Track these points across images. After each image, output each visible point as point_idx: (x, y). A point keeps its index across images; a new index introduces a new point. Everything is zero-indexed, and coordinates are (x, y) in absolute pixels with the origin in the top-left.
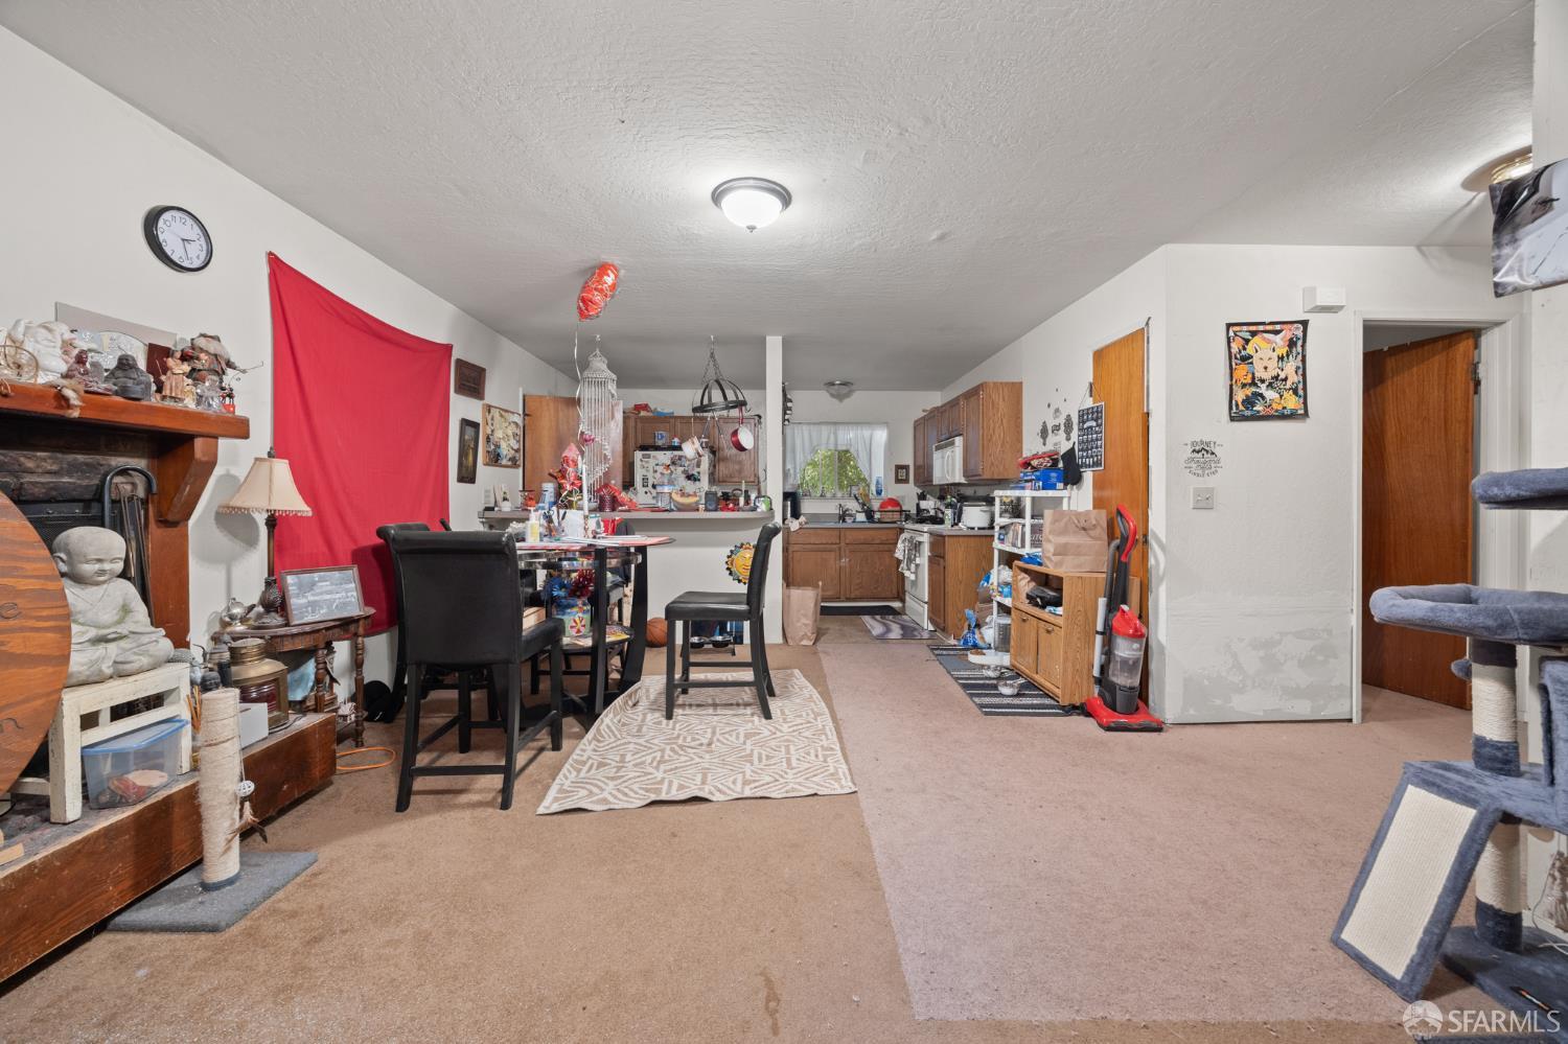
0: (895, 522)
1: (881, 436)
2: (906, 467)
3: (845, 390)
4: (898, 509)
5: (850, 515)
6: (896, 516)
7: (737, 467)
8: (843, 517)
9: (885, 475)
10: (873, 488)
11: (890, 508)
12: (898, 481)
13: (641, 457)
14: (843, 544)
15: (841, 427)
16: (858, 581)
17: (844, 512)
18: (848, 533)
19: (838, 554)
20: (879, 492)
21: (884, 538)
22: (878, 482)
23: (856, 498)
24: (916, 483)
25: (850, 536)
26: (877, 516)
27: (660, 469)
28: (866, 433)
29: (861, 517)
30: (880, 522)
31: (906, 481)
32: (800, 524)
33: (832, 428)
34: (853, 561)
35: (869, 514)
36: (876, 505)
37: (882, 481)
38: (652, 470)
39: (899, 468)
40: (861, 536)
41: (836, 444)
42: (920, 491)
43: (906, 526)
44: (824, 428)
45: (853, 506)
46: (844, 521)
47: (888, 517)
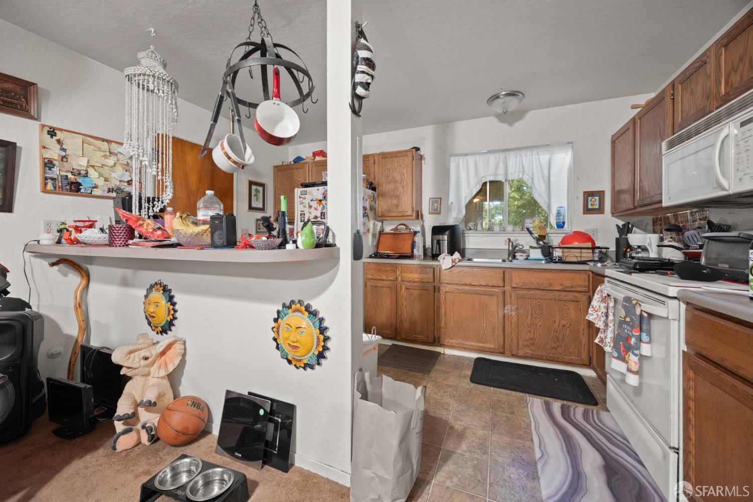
0: (584, 263)
1: (563, 159)
2: (601, 194)
3: (513, 104)
4: (589, 245)
5: (523, 251)
6: (587, 255)
7: (395, 202)
8: (512, 254)
9: (568, 205)
10: (553, 221)
11: (576, 244)
12: (587, 211)
13: (299, 194)
14: (508, 288)
15: (512, 154)
16: (529, 336)
17: (514, 247)
18: (515, 274)
19: (501, 298)
20: (561, 225)
21: (568, 283)
22: (559, 214)
23: (531, 233)
24: (615, 212)
25: (517, 280)
26: (557, 253)
27: (314, 204)
28: (544, 157)
29: (537, 254)
30: (561, 261)
31: (600, 210)
32: (453, 261)
33: (501, 156)
34: (521, 311)
35: (547, 252)
36: (555, 239)
37: (565, 212)
38: (307, 206)
39: (588, 194)
40: (534, 279)
41: (506, 174)
42: (621, 223)
43: (608, 272)
44: (492, 157)
45: (526, 241)
46: (514, 257)
47: (572, 256)
